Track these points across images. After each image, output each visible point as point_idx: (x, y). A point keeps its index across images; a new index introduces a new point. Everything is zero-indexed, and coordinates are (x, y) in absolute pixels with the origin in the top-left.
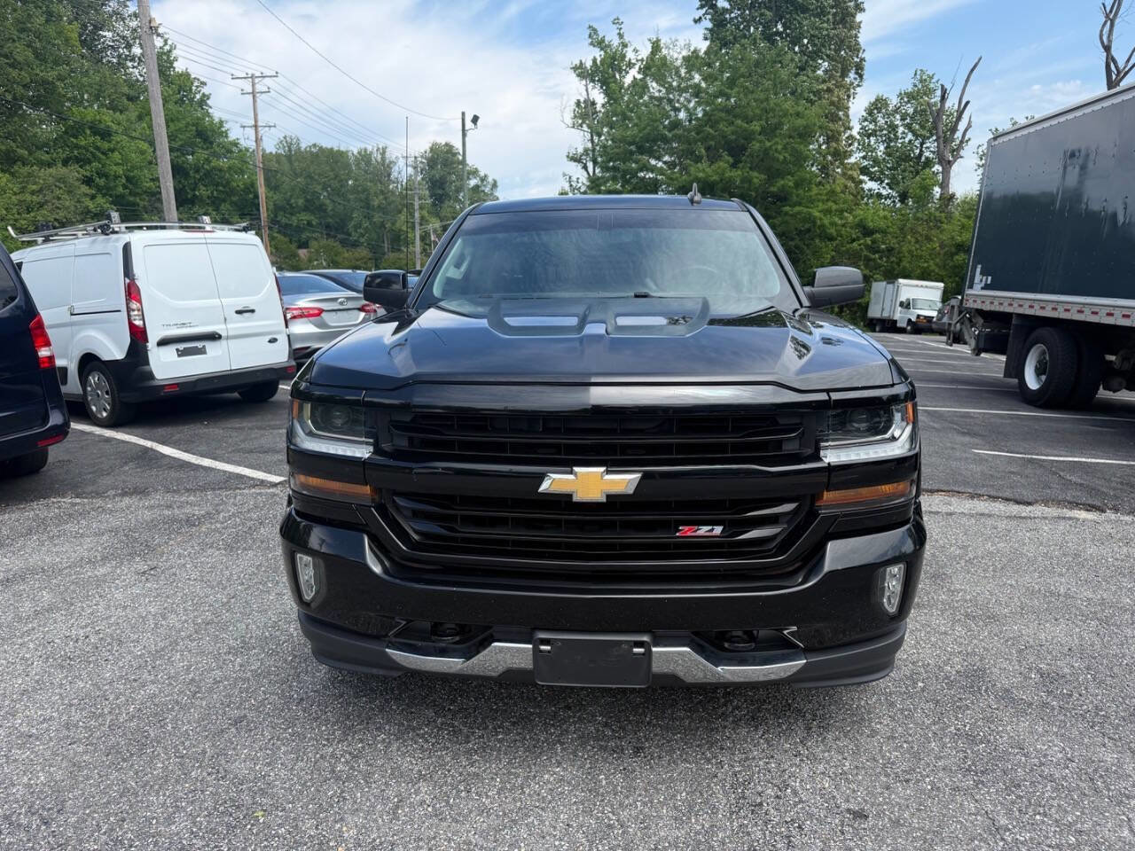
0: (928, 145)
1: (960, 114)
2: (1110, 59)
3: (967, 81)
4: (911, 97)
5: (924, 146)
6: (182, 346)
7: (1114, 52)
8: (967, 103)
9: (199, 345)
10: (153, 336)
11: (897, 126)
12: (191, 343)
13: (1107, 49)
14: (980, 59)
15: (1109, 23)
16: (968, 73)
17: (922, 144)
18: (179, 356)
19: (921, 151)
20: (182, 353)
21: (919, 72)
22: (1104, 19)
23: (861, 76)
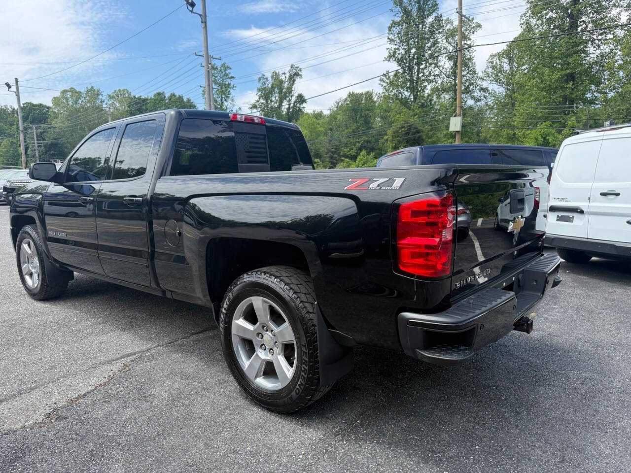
6: (561, 214)
9: (570, 215)
10: (544, 206)
12: (567, 212)
18: (557, 220)
20: (560, 219)
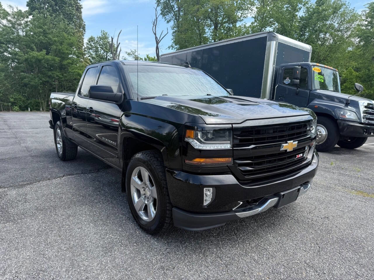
0: (109, 55)
1: (118, 46)
2: (156, 38)
3: (118, 36)
4: (101, 38)
5: (108, 55)
7: (157, 36)
8: (119, 43)
11: (98, 47)
13: (155, 34)
14: (121, 31)
15: (154, 26)
16: (118, 34)
17: (107, 54)
19: (107, 56)
21: (102, 31)
22: (153, 25)
23: (85, 30)
